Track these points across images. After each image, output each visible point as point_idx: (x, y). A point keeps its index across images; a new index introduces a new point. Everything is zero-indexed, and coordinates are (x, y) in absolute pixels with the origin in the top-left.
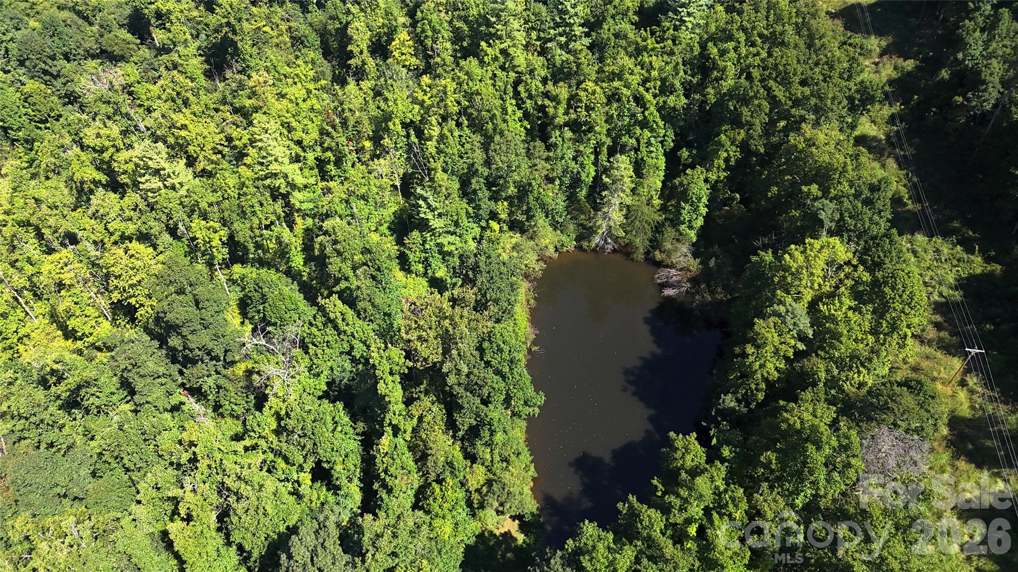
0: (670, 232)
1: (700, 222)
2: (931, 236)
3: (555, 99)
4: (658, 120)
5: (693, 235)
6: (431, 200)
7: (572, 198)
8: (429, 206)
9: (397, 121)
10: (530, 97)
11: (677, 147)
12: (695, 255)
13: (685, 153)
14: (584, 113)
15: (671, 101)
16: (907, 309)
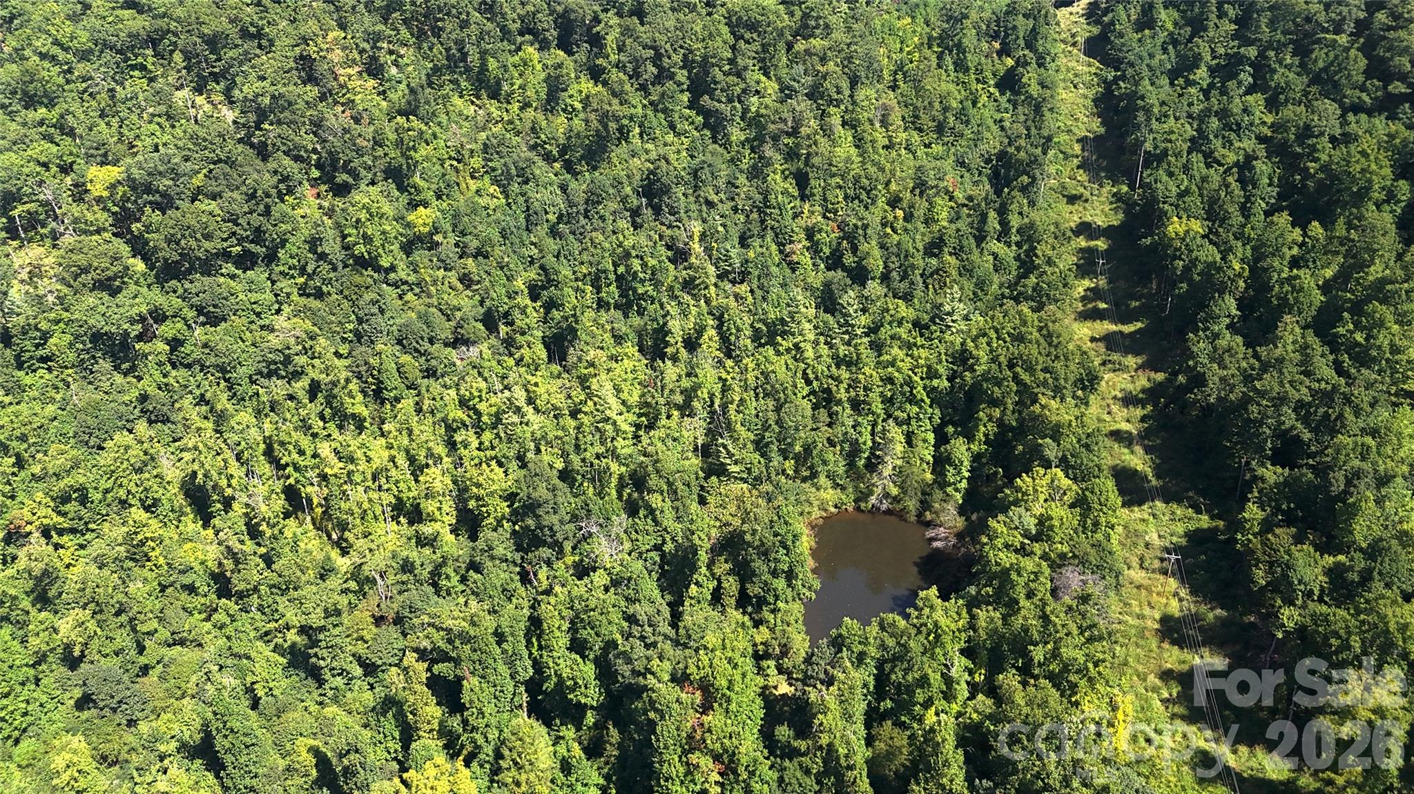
0: (938, 494)
1: (964, 484)
2: (1167, 503)
3: (838, 380)
4: (925, 398)
5: (959, 497)
6: (730, 448)
7: (851, 465)
8: (728, 452)
9: (705, 391)
10: (817, 378)
11: (944, 423)
12: (961, 513)
13: (950, 429)
14: (862, 393)
15: (935, 382)
16: (1105, 509)
